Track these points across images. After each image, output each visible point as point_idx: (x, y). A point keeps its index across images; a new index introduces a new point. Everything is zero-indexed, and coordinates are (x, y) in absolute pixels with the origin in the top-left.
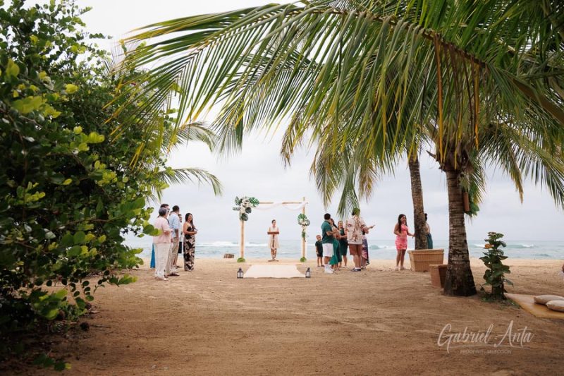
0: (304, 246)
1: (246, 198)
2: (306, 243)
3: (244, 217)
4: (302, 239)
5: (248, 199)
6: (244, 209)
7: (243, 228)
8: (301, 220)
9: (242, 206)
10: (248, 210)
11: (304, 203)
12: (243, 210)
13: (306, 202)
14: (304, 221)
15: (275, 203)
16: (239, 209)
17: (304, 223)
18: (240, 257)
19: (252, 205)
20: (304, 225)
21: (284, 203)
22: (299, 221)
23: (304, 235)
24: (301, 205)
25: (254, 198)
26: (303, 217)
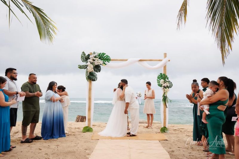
0: (165, 112)
1: (94, 53)
2: (167, 109)
3: (91, 77)
4: (162, 103)
5: (96, 54)
6: (92, 66)
7: (90, 89)
8: (162, 80)
9: (89, 63)
10: (97, 68)
11: (164, 60)
12: (90, 68)
13: (167, 59)
14: (165, 82)
15: (130, 60)
16: (85, 67)
17: (165, 85)
18: (87, 126)
19: (101, 62)
20: (164, 87)
21: (140, 60)
22: (159, 82)
23: (165, 99)
24: (160, 64)
25: (104, 54)
26: (163, 77)
